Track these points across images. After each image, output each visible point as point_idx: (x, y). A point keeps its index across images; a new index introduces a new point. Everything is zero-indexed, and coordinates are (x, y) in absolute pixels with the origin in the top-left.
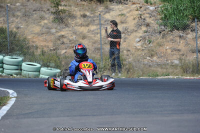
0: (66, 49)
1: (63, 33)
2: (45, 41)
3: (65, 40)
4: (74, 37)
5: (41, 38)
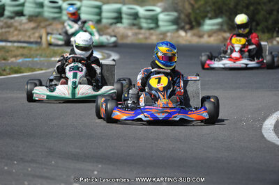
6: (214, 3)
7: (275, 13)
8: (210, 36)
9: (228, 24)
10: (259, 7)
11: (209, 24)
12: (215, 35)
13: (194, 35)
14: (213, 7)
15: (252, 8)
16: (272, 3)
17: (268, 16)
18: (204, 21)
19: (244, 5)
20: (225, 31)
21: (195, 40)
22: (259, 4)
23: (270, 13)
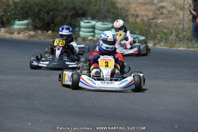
0: (164, 18)
1: (163, 4)
2: (146, 11)
3: (164, 11)
4: (173, 8)
5: (143, 8)
6: (22, 8)
7: (69, 18)
8: (19, 33)
9: (32, 25)
10: (57, 13)
11: (18, 24)
12: (23, 33)
13: (7, 32)
14: (21, 12)
15: (51, 13)
16: (67, 11)
17: (64, 20)
18: (14, 22)
19: (46, 11)
20: (30, 30)
21: (8, 36)
22: (57, 10)
23: (66, 17)
